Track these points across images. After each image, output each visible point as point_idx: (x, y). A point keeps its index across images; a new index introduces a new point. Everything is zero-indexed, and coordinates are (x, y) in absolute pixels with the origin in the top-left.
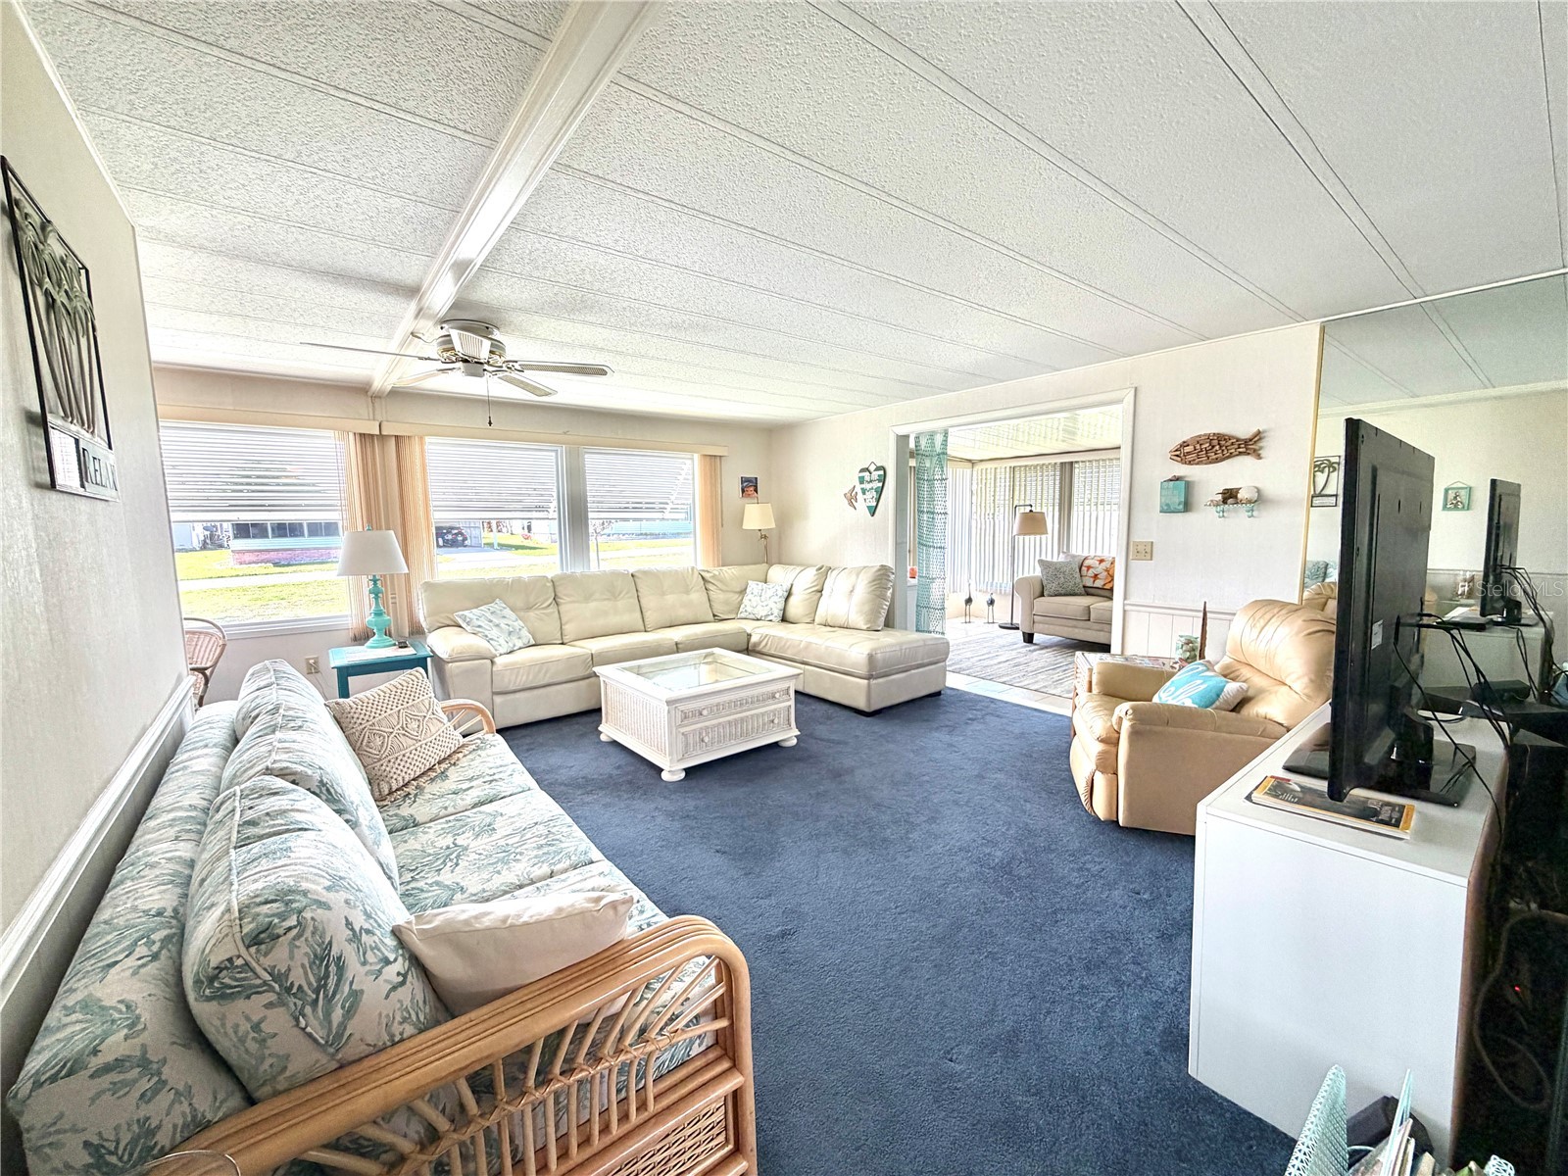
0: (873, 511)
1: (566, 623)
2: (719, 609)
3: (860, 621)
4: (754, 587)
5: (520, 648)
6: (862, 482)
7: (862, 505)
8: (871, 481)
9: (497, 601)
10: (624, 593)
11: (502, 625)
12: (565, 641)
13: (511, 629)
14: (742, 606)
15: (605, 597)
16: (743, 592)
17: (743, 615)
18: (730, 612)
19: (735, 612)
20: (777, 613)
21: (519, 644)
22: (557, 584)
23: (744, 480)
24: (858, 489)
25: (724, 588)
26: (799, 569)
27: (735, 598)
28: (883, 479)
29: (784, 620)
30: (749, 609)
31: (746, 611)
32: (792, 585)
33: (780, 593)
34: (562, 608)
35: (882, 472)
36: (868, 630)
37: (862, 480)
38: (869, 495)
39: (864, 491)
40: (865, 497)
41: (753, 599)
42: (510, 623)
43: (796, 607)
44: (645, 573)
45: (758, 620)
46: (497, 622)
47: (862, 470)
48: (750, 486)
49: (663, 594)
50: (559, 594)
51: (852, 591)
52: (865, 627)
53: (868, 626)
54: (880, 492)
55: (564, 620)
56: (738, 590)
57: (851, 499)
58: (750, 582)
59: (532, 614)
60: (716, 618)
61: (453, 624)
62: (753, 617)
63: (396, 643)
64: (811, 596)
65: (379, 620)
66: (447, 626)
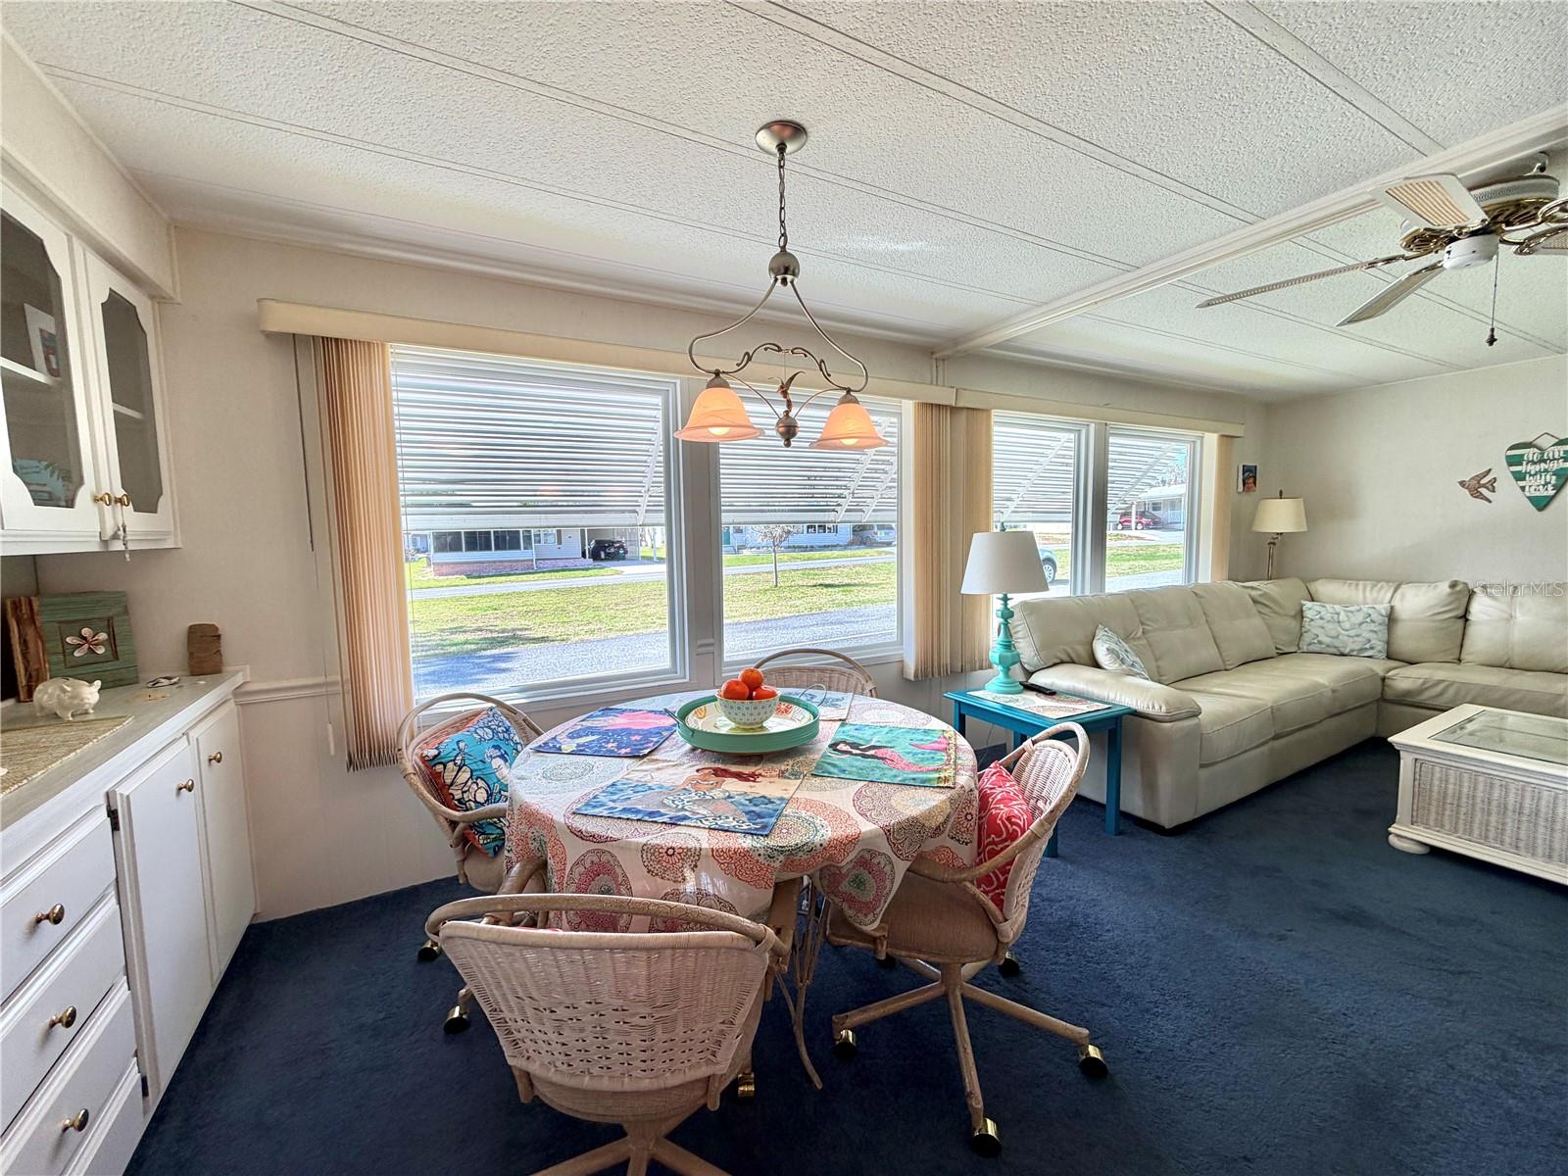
0: (1541, 504)
2: (1279, 638)
4: (1316, 609)
6: (1513, 464)
7: (1509, 496)
8: (1542, 461)
9: (1101, 628)
14: (1307, 635)
16: (1299, 615)
18: (1291, 644)
19: (1296, 643)
20: (1381, 647)
22: (1136, 605)
23: (1246, 469)
24: (1501, 473)
25: (1279, 611)
26: (1390, 585)
27: (1290, 623)
29: (1390, 656)
32: (1393, 608)
33: (1377, 618)
37: (1514, 461)
38: (1532, 481)
39: (1518, 476)
40: (1522, 483)
43: (1413, 637)
47: (1516, 447)
48: (1250, 478)
49: (1232, 619)
56: (1292, 612)
57: (1478, 488)
58: (1305, 603)
60: (1278, 652)
61: (1068, 659)
62: (1335, 651)
63: (1022, 687)
64: (1444, 625)
65: (1009, 654)
66: (1062, 662)
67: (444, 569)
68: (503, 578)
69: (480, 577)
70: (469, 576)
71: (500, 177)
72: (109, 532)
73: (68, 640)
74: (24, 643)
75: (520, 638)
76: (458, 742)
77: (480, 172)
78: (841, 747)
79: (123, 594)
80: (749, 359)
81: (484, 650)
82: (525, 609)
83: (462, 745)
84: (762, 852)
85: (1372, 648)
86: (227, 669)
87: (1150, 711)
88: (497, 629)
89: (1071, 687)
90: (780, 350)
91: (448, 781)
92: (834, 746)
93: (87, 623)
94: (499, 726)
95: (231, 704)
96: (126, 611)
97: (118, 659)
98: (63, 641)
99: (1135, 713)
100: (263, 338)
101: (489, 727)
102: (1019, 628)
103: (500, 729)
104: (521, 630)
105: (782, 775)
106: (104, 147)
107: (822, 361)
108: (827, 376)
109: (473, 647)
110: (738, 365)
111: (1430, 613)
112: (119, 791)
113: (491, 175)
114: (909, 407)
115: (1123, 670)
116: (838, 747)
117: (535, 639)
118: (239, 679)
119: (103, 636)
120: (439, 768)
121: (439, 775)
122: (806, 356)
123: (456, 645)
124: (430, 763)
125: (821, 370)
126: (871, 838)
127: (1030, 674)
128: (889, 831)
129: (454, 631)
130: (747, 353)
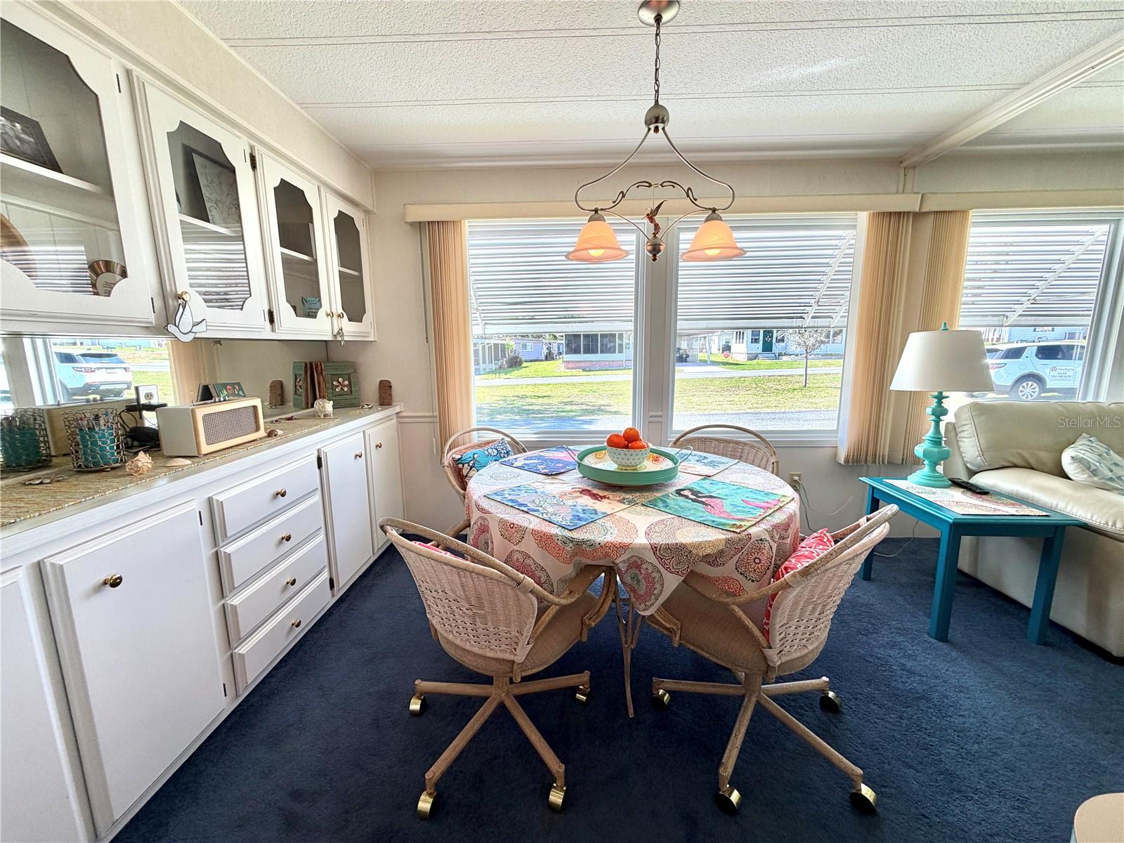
61: (1024, 464)
63: (950, 482)
65: (936, 450)
66: (1015, 466)
67: (570, 365)
68: (604, 372)
69: (590, 371)
70: (584, 370)
71: (497, 101)
72: (336, 332)
73: (334, 383)
74: (319, 383)
75: (602, 410)
76: (474, 454)
77: (485, 101)
78: (686, 493)
79: (354, 363)
80: (624, 196)
81: (579, 416)
82: (612, 393)
83: (476, 456)
84: (560, 538)
86: (394, 404)
87: (1109, 528)
88: (591, 404)
89: (1015, 491)
90: (650, 185)
91: (465, 474)
92: (679, 492)
93: (341, 376)
94: (503, 449)
95: (394, 421)
96: (355, 371)
97: (352, 394)
98: (332, 383)
99: (1086, 527)
100: (408, 226)
101: (496, 449)
102: (966, 428)
103: (503, 451)
104: (604, 405)
105: (622, 501)
106: (334, 138)
107: (689, 189)
108: (694, 201)
109: (573, 414)
110: (614, 202)
112: (322, 449)
113: (492, 101)
114: (863, 217)
115: (1093, 482)
116: (682, 492)
117: (610, 412)
118: (397, 409)
119: (346, 383)
120: (461, 466)
121: (461, 470)
122: (674, 187)
123: (563, 412)
124: (457, 461)
125: (688, 196)
126: (639, 548)
127: (972, 473)
128: (656, 547)
129: (566, 403)
130: (622, 192)
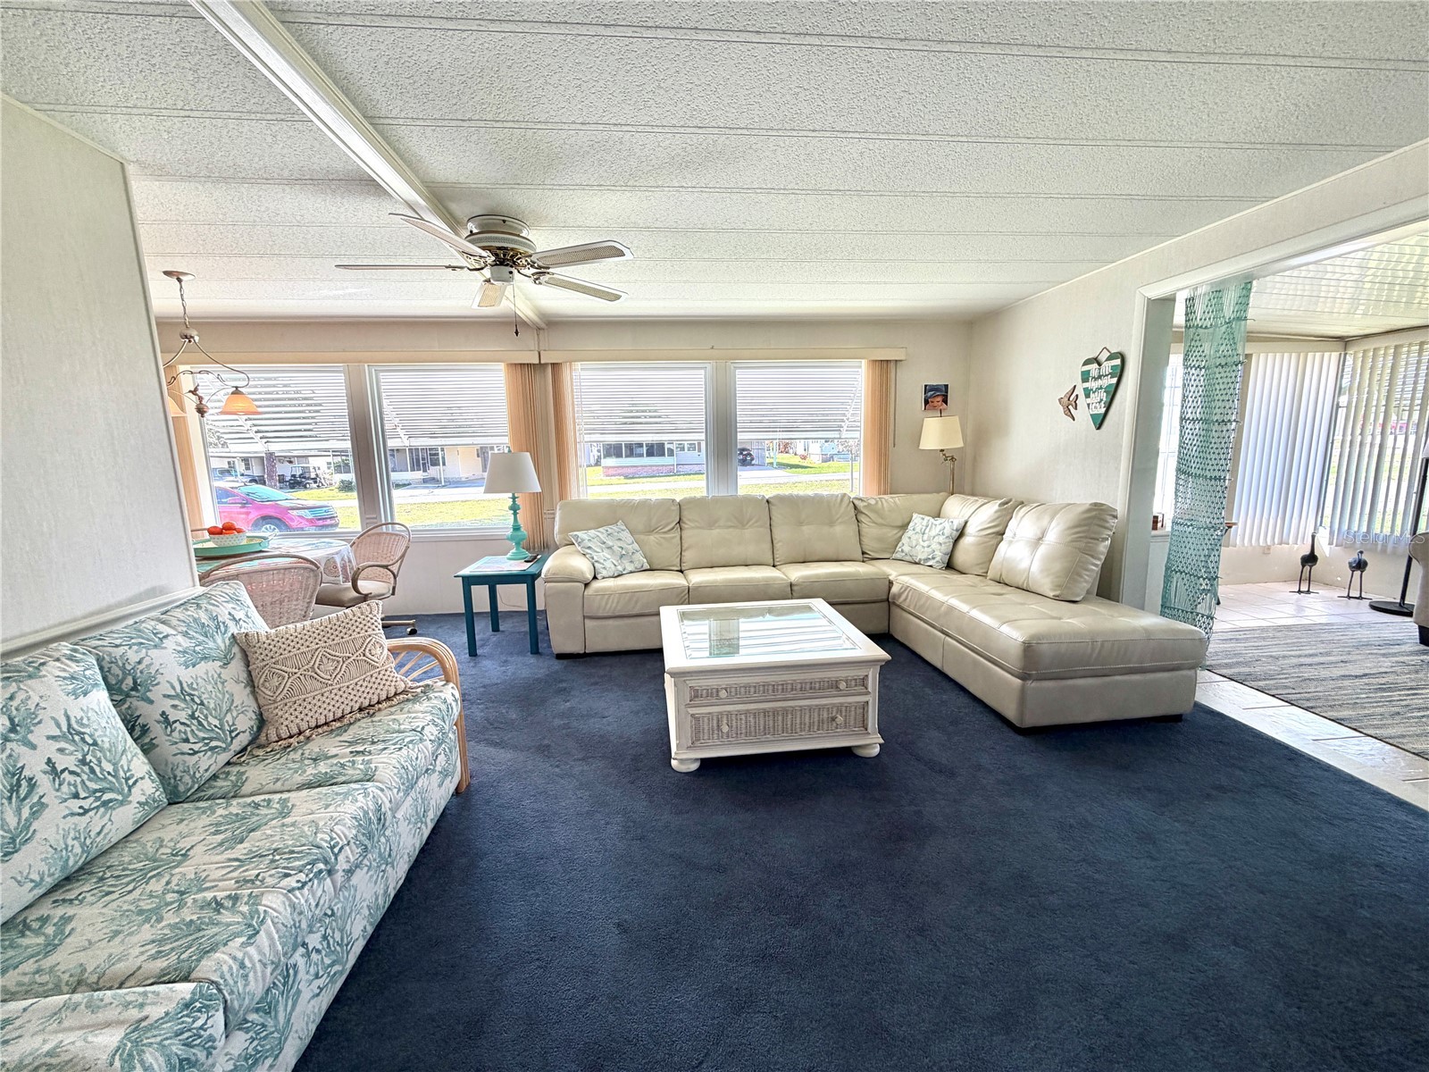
0: (1100, 422)
1: (685, 550)
2: (869, 545)
3: (1046, 586)
4: (918, 521)
5: (631, 572)
6: (1085, 380)
7: (1083, 414)
8: (1100, 377)
9: (620, 523)
10: (753, 521)
11: (616, 548)
12: (683, 568)
13: (624, 552)
14: (900, 544)
15: (730, 524)
16: (904, 527)
17: (898, 556)
18: (884, 551)
19: (889, 551)
20: (940, 555)
21: (630, 567)
22: (683, 507)
23: (927, 389)
24: (1080, 391)
25: (880, 521)
26: (981, 501)
27: (893, 533)
28: (1120, 373)
29: (950, 566)
30: (906, 548)
31: (902, 551)
32: (966, 523)
33: (947, 532)
34: (685, 534)
35: (1118, 362)
36: (1057, 598)
37: (1085, 377)
38: (1094, 398)
39: (1087, 393)
40: (1089, 401)
41: (914, 537)
42: (624, 545)
43: (968, 551)
44: (782, 499)
45: (916, 563)
46: (611, 544)
47: (1087, 362)
48: (937, 397)
49: (800, 523)
50: (684, 519)
51: (1040, 539)
52: (1051, 594)
53: (1057, 593)
54: (1113, 392)
55: (685, 546)
56: (899, 524)
57: (1069, 404)
58: (915, 515)
59: (652, 538)
60: (865, 557)
62: (910, 559)
64: (987, 540)
65: (517, 534)
67: (611, 471)
68: (650, 479)
69: (633, 478)
70: (626, 477)
80: (175, 379)
85: (933, 558)
108: (223, 382)
111: (980, 528)
114: (504, 368)
